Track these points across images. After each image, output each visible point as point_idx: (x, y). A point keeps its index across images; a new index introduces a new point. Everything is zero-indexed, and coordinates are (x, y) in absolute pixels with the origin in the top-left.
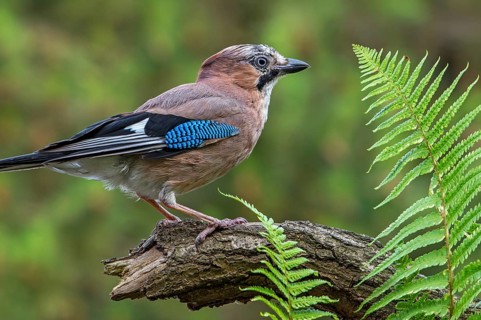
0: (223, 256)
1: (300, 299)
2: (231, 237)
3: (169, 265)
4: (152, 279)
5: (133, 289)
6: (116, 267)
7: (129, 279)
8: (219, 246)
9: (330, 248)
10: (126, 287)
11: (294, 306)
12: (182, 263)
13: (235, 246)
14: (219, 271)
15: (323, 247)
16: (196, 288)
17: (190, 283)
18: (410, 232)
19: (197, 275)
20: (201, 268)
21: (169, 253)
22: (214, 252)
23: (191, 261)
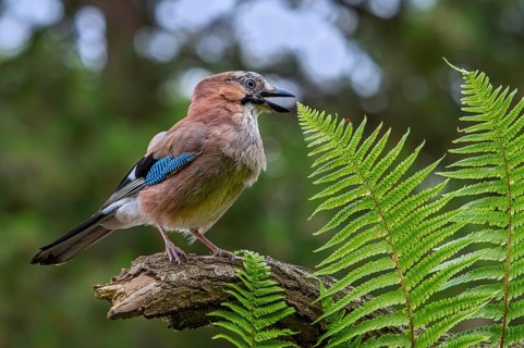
0: (209, 281)
1: (263, 333)
2: (213, 266)
3: (164, 288)
4: (149, 300)
5: (132, 309)
6: (107, 291)
7: (126, 300)
8: (204, 273)
9: (295, 279)
10: (125, 307)
11: (256, 339)
12: (175, 287)
13: (219, 274)
14: (206, 294)
15: (289, 278)
16: (186, 308)
17: (182, 304)
18: (364, 274)
19: (188, 297)
20: (192, 291)
21: (163, 278)
22: (201, 278)
23: (183, 285)
